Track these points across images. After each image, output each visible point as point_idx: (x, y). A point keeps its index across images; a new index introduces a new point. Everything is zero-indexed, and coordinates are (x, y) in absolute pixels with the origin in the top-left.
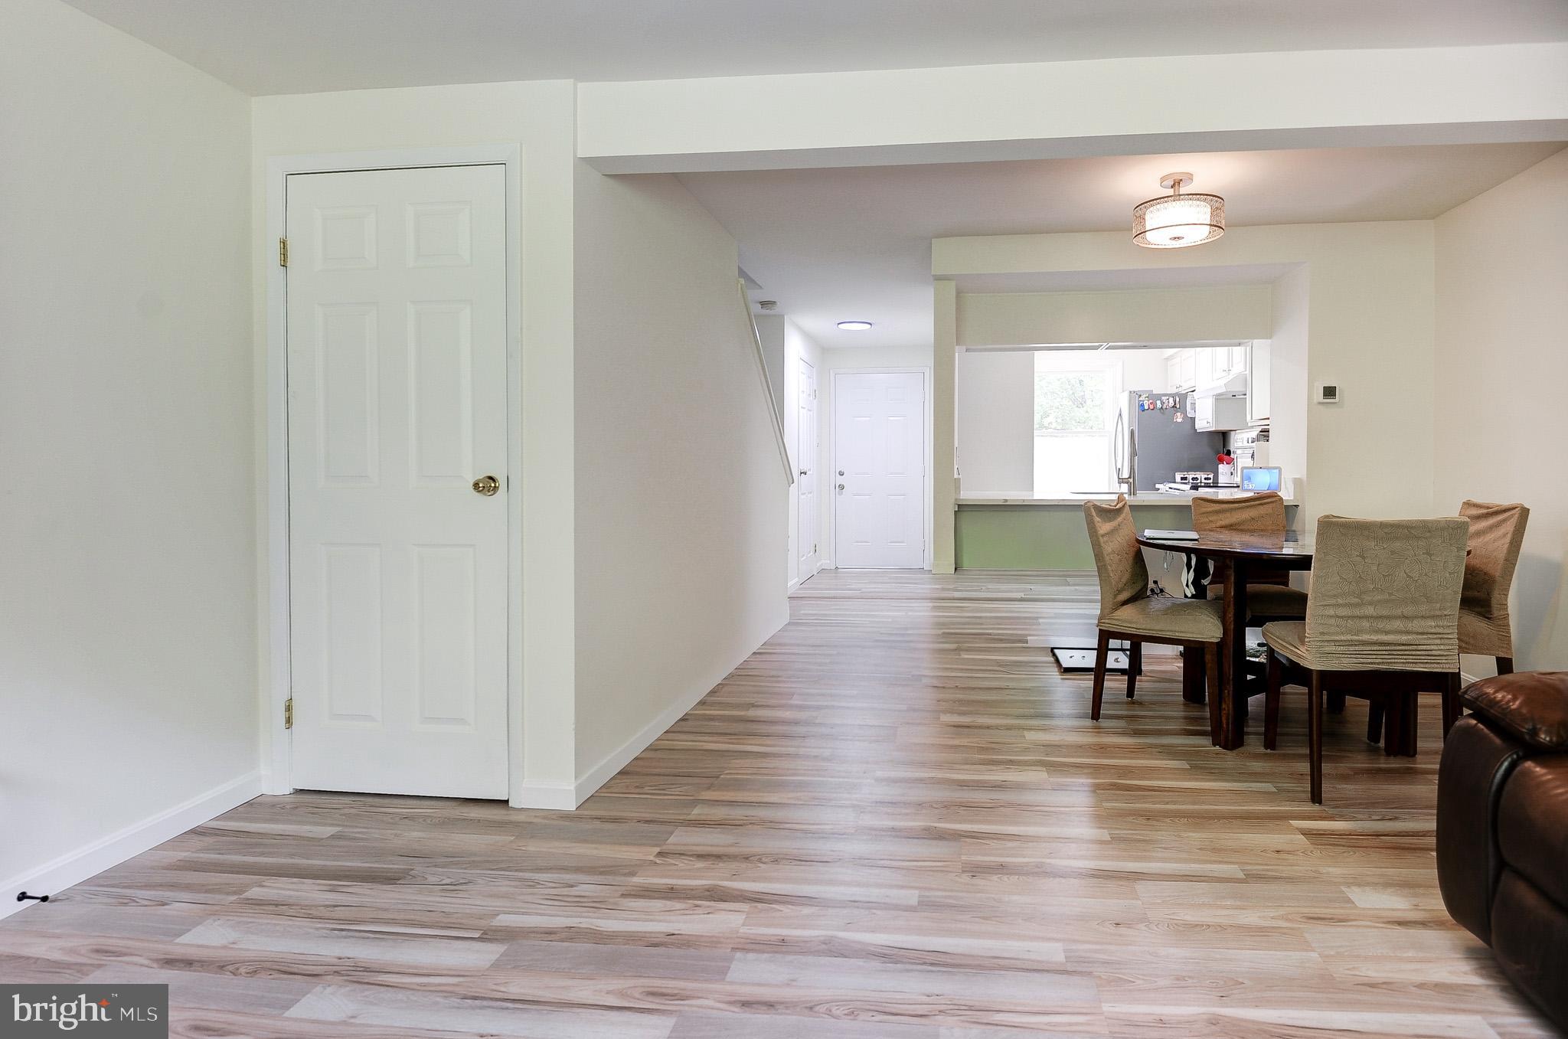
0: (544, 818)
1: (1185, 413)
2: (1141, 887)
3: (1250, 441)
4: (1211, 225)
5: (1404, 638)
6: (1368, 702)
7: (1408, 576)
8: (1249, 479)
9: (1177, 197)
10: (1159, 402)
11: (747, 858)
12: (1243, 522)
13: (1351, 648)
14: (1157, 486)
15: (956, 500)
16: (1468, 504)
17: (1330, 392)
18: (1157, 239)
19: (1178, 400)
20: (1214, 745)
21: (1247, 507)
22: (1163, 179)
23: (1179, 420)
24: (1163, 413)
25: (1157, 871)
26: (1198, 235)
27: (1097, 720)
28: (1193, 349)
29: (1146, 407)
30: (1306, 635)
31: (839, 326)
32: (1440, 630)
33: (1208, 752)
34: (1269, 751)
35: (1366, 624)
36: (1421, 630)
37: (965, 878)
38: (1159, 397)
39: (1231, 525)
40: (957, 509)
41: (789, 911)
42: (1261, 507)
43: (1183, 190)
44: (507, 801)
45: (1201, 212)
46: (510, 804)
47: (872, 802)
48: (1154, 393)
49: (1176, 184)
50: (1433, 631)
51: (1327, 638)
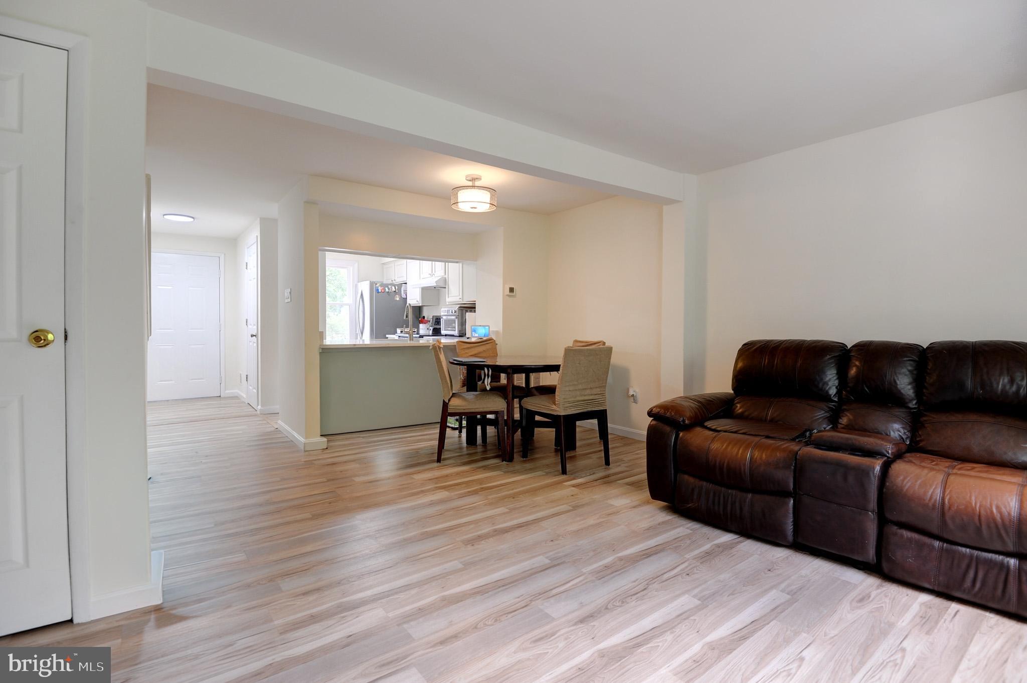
0: (126, 619)
1: (400, 295)
2: (544, 524)
3: (453, 312)
4: (490, 204)
5: (591, 397)
6: (554, 429)
7: (593, 371)
8: (475, 331)
9: (473, 187)
10: (387, 289)
11: (339, 583)
12: (480, 353)
13: (574, 404)
14: (387, 336)
15: (320, 345)
16: (576, 341)
17: (512, 290)
18: (464, 207)
19: (397, 288)
20: (503, 461)
21: (481, 345)
22: (467, 177)
23: (398, 299)
24: (389, 295)
25: (541, 517)
26: (484, 208)
27: (440, 462)
28: (405, 260)
29: (380, 291)
30: (556, 400)
31: (165, 217)
32: (602, 393)
33: (501, 465)
34: (524, 459)
35: (578, 393)
36: (595, 393)
37: (470, 548)
38: (387, 285)
39: (475, 355)
40: (321, 351)
41: (403, 596)
42: (487, 345)
43: (477, 183)
44: (71, 621)
45: (486, 196)
46: (75, 621)
47: (375, 531)
48: (384, 283)
49: (473, 180)
50: (599, 393)
51: (566, 400)
